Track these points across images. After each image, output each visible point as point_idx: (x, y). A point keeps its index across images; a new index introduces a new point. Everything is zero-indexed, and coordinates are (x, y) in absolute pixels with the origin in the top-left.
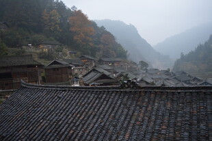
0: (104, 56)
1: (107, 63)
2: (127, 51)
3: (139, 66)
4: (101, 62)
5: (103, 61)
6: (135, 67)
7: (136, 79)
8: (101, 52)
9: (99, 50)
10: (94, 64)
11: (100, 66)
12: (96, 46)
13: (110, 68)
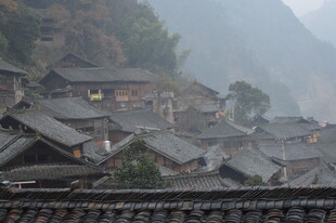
0: (70, 60)
1: (81, 89)
2: (176, 38)
3: (230, 105)
4: (52, 84)
5: (64, 82)
6: (209, 107)
7: (202, 162)
8: (59, 41)
9: (48, 29)
10: (19, 95)
11: (48, 103)
12: (33, 12)
13: (92, 113)
